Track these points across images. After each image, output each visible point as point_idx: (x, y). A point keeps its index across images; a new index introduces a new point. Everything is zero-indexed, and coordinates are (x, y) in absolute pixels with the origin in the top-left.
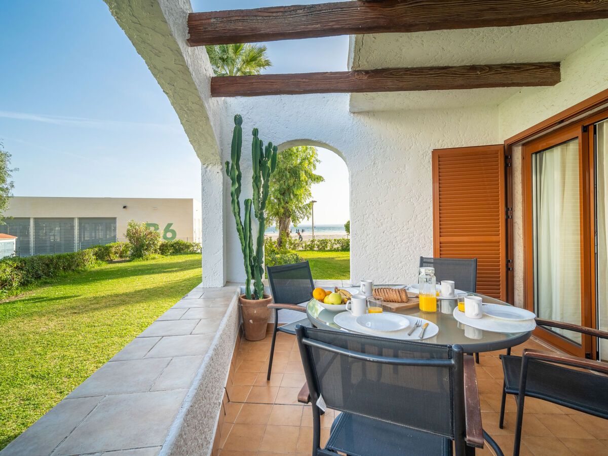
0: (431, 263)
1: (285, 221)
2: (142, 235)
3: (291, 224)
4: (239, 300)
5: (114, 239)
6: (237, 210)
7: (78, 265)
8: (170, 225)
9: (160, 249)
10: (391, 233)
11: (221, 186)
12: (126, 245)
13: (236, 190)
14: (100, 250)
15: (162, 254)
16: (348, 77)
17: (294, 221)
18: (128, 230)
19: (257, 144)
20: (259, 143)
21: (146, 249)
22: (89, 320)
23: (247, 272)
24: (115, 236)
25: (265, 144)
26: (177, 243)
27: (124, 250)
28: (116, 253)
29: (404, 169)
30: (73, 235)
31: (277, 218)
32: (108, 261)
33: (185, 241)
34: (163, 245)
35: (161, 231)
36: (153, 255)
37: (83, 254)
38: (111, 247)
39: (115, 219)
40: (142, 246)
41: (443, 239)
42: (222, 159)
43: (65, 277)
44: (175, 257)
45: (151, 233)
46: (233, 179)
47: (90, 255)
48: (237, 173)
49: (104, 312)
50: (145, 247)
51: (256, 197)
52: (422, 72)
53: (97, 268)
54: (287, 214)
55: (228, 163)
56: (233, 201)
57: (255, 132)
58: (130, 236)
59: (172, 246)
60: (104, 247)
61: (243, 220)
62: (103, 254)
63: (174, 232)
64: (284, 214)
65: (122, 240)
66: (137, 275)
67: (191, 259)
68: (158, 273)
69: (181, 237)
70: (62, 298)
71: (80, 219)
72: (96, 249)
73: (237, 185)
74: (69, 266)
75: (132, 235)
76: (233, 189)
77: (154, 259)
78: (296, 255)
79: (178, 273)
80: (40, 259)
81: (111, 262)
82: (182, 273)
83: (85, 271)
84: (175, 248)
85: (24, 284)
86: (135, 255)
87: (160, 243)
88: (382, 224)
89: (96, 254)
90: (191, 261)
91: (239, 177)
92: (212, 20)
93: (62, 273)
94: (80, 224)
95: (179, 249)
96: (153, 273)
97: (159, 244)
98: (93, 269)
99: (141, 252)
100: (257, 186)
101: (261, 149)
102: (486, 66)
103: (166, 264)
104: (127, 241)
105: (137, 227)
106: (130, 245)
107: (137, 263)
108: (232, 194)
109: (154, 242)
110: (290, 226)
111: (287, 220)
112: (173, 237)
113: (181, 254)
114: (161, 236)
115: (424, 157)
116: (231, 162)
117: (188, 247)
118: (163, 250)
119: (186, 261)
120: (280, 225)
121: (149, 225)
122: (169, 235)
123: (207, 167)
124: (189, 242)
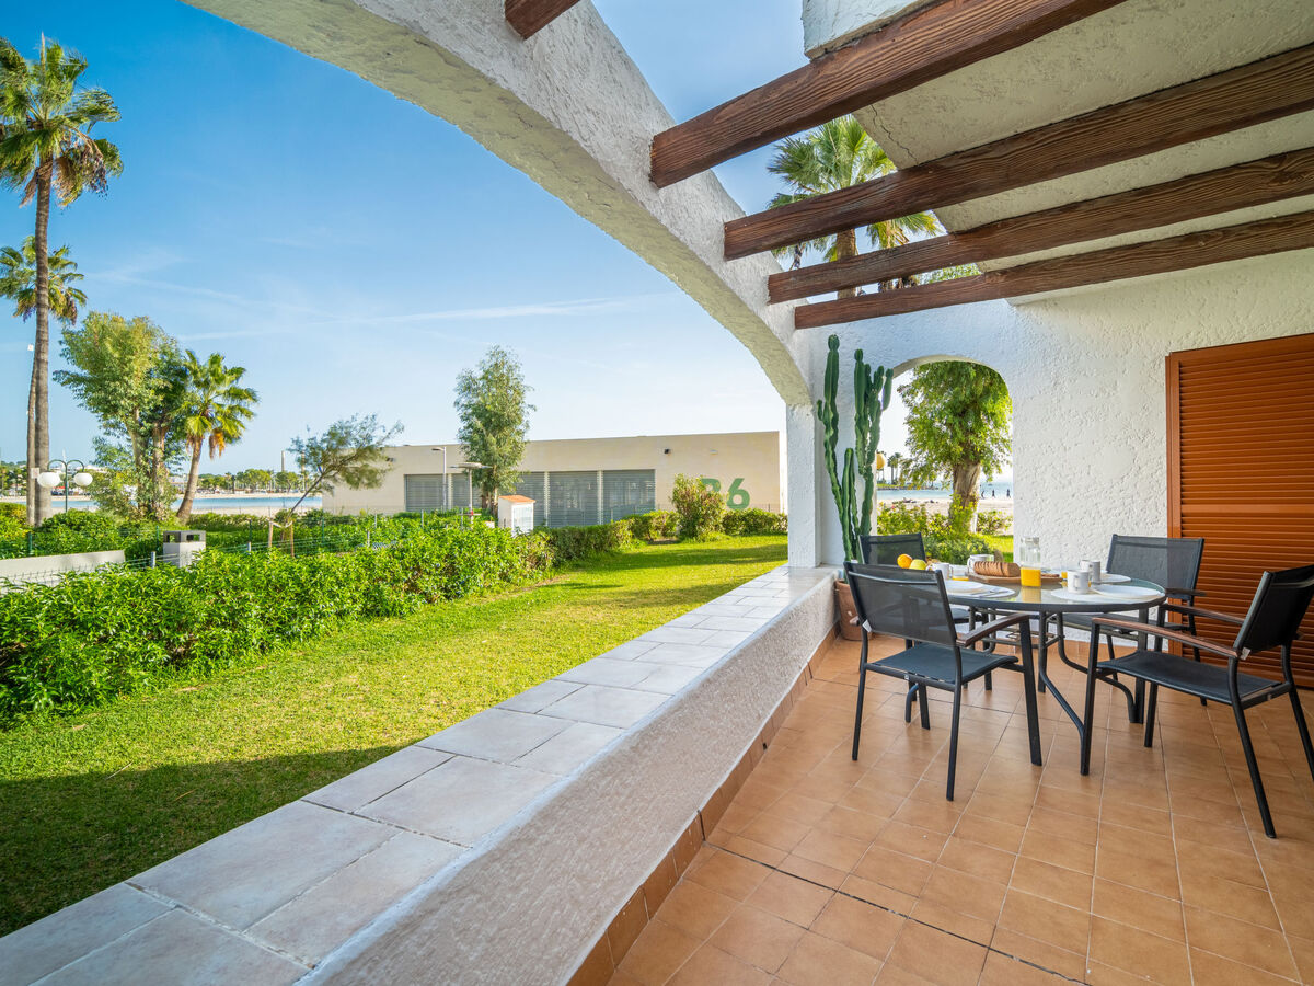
0: (1163, 547)
1: (967, 472)
2: (696, 499)
3: (981, 477)
4: (835, 585)
5: (651, 505)
6: (832, 465)
7: (610, 545)
8: (738, 481)
9: (723, 523)
10: (1088, 497)
11: (813, 433)
12: (671, 516)
13: (831, 438)
14: (637, 522)
15: (727, 533)
16: (975, 283)
17: (987, 471)
18: (675, 491)
19: (862, 371)
20: (864, 369)
21: (702, 523)
22: (639, 616)
23: (846, 549)
24: (652, 501)
25: (874, 370)
26: (751, 514)
27: (668, 525)
28: (657, 528)
29: (1115, 389)
30: (596, 498)
31: (948, 465)
32: (647, 540)
33: (765, 511)
34: (728, 518)
35: (724, 492)
36: (713, 534)
37: (615, 528)
38: (650, 518)
39: (652, 471)
40: (696, 517)
41: (1188, 509)
42: (812, 397)
43: (598, 560)
44: (749, 539)
45: (709, 496)
46: (826, 424)
47: (624, 530)
48: (832, 415)
49: (655, 609)
50: (701, 520)
51: (860, 446)
52: (1095, 258)
53: (633, 550)
54: (972, 457)
55: (820, 403)
56: (827, 453)
57: (859, 355)
58: (678, 502)
59: (744, 519)
60: (641, 518)
61: (840, 478)
62: (641, 530)
63: (744, 494)
64: (965, 457)
65: (664, 506)
66: (690, 564)
67: (775, 543)
68: (723, 563)
69: (758, 504)
70: (601, 587)
71: (605, 472)
72: (632, 521)
73: (832, 432)
74: (602, 545)
75: (681, 499)
76: (827, 437)
77: (714, 540)
78: (983, 543)
79: (754, 566)
80: (572, 531)
81: (651, 542)
82: (760, 565)
83: (619, 553)
84: (747, 524)
85: (557, 565)
86: (685, 533)
87: (724, 512)
88: (1070, 483)
89: (631, 529)
90: (775, 546)
91: (835, 420)
92: (792, 279)
93: (593, 553)
94: (605, 480)
95: (755, 524)
96: (715, 562)
97: (722, 515)
98: (629, 552)
99: (694, 527)
100: (861, 430)
101: (868, 378)
102: (1217, 230)
103: (734, 551)
104: (673, 510)
105: (688, 486)
106: (678, 515)
107: (688, 546)
108: (825, 444)
109: (714, 512)
110: (978, 482)
111: (972, 471)
112: (744, 504)
113: (758, 534)
114: (725, 500)
115: (1156, 367)
116: (824, 401)
117: (770, 521)
118: (729, 525)
119: (766, 548)
120: (955, 482)
121: (705, 482)
122: (738, 500)
123: (793, 409)
124: (773, 512)
